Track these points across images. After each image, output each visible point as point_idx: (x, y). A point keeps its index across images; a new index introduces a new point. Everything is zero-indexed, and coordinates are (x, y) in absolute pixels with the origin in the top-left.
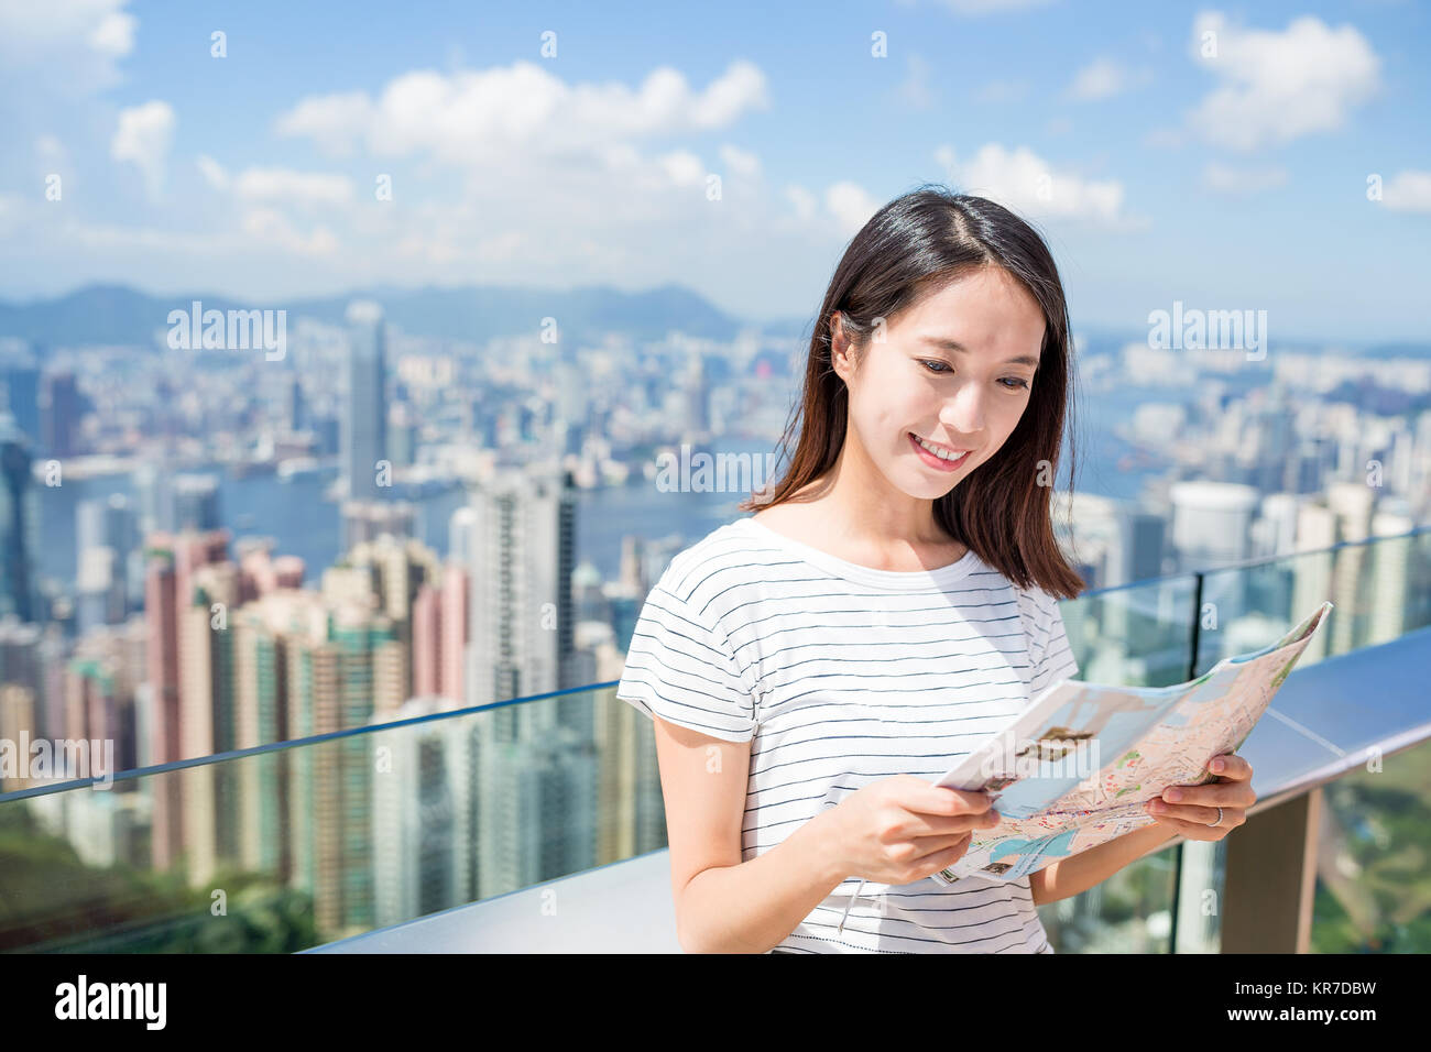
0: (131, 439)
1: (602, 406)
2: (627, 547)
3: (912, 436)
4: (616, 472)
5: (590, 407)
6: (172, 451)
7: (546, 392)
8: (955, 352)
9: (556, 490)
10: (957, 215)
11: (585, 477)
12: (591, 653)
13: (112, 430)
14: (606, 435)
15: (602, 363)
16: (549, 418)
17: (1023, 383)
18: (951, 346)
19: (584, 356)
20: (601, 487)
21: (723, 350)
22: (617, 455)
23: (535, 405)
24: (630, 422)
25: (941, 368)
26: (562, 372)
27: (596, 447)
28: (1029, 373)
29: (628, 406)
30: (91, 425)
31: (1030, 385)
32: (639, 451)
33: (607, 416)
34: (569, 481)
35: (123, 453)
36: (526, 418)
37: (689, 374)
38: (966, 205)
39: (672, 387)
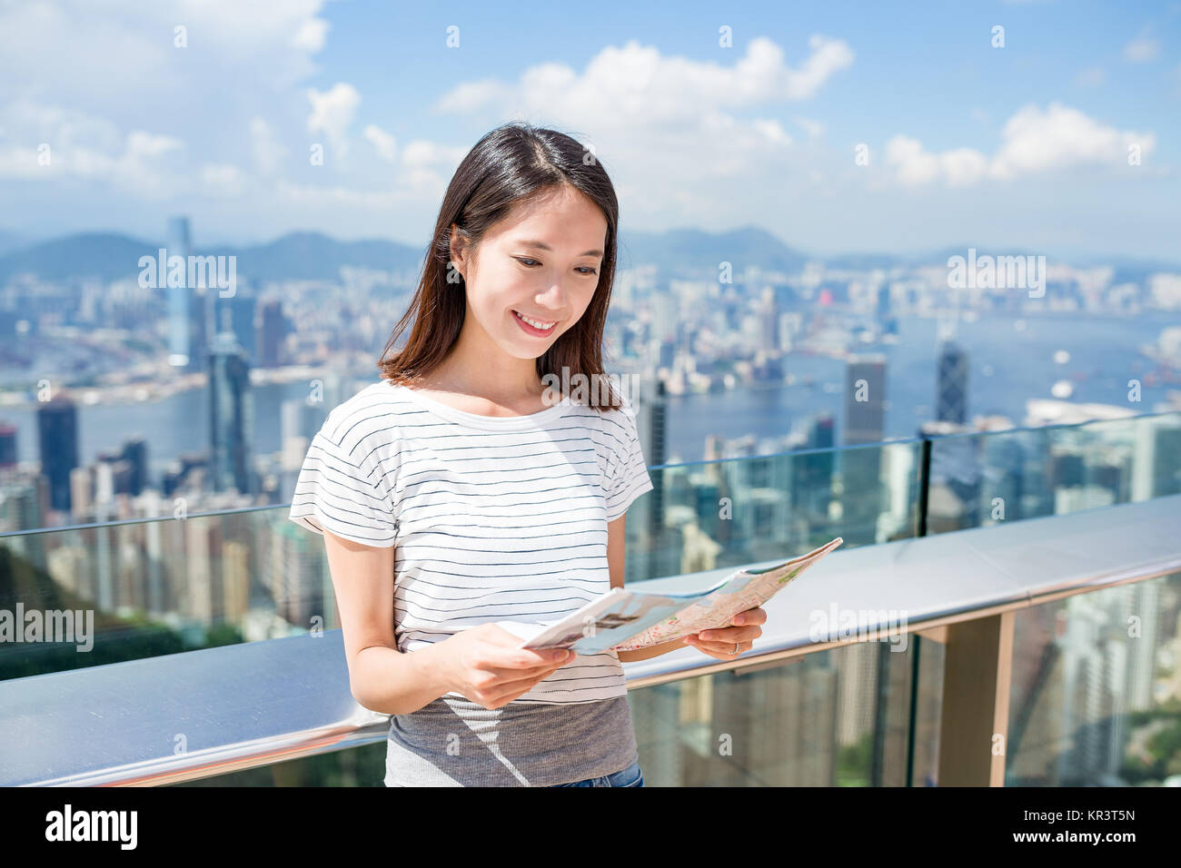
0: (321, 352)
1: (690, 327)
2: (709, 444)
3: (515, 313)
4: (701, 382)
5: (680, 328)
6: (352, 362)
7: (644, 316)
8: (542, 251)
9: (651, 396)
10: (538, 146)
11: (675, 386)
12: (678, 531)
13: (308, 346)
14: (693, 352)
15: (689, 292)
16: (647, 337)
17: (593, 271)
18: (540, 246)
19: (676, 286)
20: (687, 395)
21: (794, 281)
22: (701, 369)
23: (635, 327)
24: (713, 341)
25: (533, 263)
26: (657, 300)
27: (685, 361)
28: (597, 262)
29: (712, 328)
30: (292, 341)
31: (598, 271)
32: (718, 366)
33: (694, 335)
34: (661, 389)
35: (316, 364)
36: (628, 337)
37: (763, 301)
38: (542, 137)
39: (749, 312)
